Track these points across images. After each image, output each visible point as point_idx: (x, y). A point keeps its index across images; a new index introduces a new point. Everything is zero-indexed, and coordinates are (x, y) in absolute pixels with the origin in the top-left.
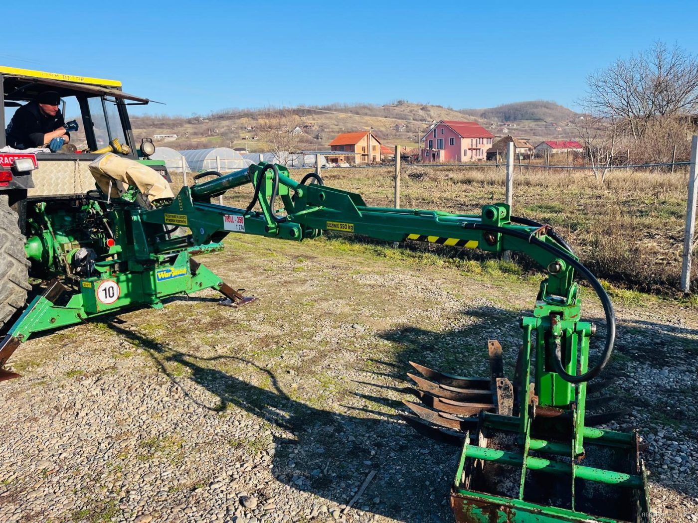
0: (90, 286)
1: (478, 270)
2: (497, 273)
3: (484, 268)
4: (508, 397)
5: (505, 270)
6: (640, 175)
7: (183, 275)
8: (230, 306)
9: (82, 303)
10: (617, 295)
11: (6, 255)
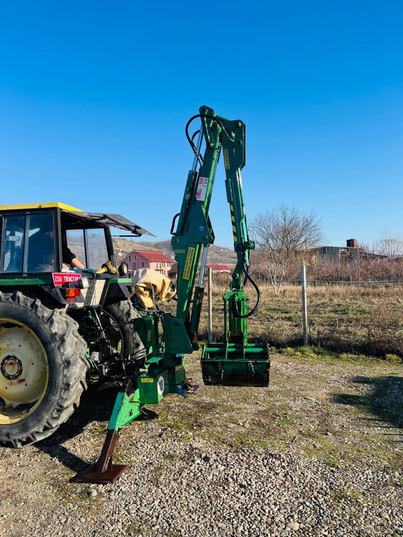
0: (153, 381)
2: (312, 355)
3: (303, 352)
5: (318, 353)
8: (189, 393)
9: (139, 397)
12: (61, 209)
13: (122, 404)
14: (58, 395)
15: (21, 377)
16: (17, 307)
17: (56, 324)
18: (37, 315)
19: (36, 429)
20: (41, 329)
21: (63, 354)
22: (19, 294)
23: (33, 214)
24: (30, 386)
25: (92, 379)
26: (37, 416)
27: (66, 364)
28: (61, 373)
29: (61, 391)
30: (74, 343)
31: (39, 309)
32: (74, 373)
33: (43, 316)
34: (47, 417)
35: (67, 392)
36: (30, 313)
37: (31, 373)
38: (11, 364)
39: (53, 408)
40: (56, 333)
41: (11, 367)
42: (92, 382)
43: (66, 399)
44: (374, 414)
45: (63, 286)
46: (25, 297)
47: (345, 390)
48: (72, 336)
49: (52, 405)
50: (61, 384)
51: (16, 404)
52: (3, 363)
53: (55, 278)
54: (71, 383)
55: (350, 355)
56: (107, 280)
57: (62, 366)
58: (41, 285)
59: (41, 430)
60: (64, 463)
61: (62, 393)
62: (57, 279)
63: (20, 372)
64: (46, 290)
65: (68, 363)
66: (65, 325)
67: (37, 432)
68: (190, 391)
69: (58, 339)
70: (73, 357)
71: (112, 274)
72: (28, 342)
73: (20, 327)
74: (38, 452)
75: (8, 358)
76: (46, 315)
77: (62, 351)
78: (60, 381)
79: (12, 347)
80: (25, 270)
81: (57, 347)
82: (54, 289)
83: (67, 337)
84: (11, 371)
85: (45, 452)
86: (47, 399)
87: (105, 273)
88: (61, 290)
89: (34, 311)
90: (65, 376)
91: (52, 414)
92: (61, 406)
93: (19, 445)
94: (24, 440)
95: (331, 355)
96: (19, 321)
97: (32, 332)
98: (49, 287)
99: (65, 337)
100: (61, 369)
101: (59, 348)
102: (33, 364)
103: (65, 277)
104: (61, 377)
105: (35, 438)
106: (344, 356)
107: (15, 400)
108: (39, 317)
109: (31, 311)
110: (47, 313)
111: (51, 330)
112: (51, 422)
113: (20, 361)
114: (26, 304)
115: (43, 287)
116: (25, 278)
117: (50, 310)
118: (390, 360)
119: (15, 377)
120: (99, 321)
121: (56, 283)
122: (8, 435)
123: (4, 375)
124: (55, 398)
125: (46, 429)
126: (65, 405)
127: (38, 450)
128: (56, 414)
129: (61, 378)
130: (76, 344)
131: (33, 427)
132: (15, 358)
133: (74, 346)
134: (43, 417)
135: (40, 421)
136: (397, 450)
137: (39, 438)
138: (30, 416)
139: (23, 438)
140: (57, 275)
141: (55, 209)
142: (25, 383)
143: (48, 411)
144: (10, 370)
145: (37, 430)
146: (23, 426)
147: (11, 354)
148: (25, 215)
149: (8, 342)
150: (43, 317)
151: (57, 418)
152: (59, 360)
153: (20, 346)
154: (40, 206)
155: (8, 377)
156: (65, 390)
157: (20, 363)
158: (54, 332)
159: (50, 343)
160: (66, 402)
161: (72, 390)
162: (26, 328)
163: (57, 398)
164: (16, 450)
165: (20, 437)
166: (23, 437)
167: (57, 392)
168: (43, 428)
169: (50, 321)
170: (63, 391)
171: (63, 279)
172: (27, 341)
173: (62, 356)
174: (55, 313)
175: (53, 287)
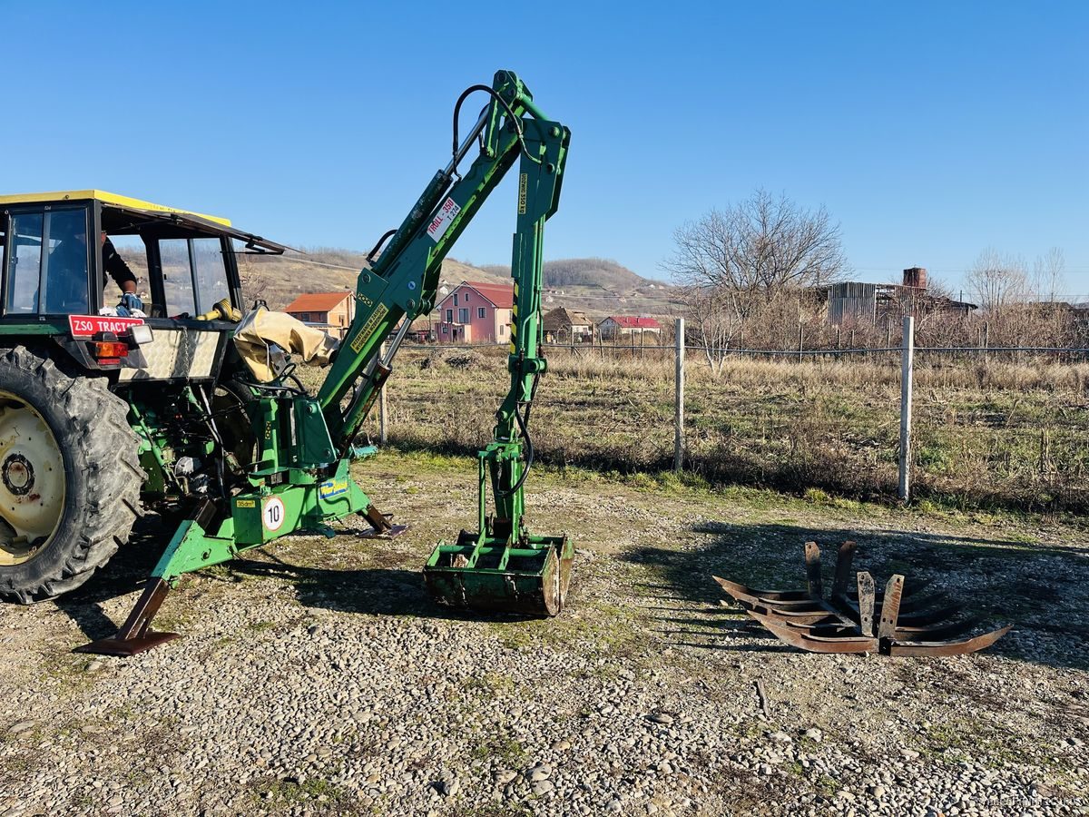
0: (253, 506)
1: (654, 484)
2: (680, 487)
3: (661, 482)
4: (869, 592)
5: (688, 484)
6: (764, 365)
7: (344, 490)
8: (380, 538)
9: (232, 531)
10: (840, 506)
11: (121, 465)
12: (103, 203)
13: (184, 538)
14: (81, 521)
15: (34, 491)
16: (15, 372)
17: (76, 403)
18: (45, 386)
19: (50, 575)
20: (50, 409)
21: (85, 454)
22: (21, 350)
23: (56, 210)
24: (47, 506)
25: (166, 500)
26: (51, 556)
27: (92, 470)
28: (84, 484)
29: (86, 515)
30: (111, 436)
31: (49, 376)
32: (108, 486)
33: (53, 388)
34: (65, 556)
35: (95, 516)
36: (33, 383)
37: (49, 485)
38: (18, 469)
39: (73, 542)
40: (74, 418)
41: (19, 474)
42: (166, 505)
43: (95, 529)
44: (666, 579)
45: (93, 338)
46: (30, 354)
47: (664, 542)
48: (108, 424)
49: (72, 537)
50: (84, 503)
51: (32, 537)
52: (5, 468)
53: (75, 325)
54: (100, 502)
55: (744, 489)
56: (223, 332)
57: (86, 473)
58: (53, 335)
59: (59, 577)
60: (83, 629)
61: (88, 518)
62: (80, 326)
63: (31, 482)
64: (60, 344)
65: (94, 469)
66: (95, 405)
67: (53, 580)
68: (382, 535)
69: (78, 428)
70: (104, 459)
71: (233, 322)
72: (44, 433)
73: (22, 406)
74: (55, 612)
75: (12, 458)
76: (60, 386)
77: (85, 447)
78: (83, 496)
79: (18, 441)
80: (43, 310)
81: (76, 440)
82: (72, 343)
83: (94, 425)
84: (19, 481)
85: (66, 612)
86: (65, 527)
87: (218, 319)
88: (88, 344)
89: (40, 379)
90: (91, 490)
91: (73, 552)
92: (87, 540)
93: (29, 600)
94: (35, 592)
95: (712, 487)
96: (17, 395)
97: (39, 415)
98: (65, 338)
99: (90, 426)
100: (84, 478)
101: (80, 443)
102: (50, 469)
103: (100, 323)
104: (84, 492)
105: (50, 590)
106: (733, 489)
107: (31, 529)
108: (48, 390)
109: (35, 378)
110: (62, 382)
111: (67, 413)
112: (72, 565)
113: (29, 463)
114: (29, 368)
115: (56, 339)
116: (42, 323)
117: (69, 379)
118: (809, 500)
119: (25, 491)
120: (207, 405)
121: (76, 332)
122: (10, 583)
123: (8, 487)
124: (77, 526)
125: (68, 576)
126: (92, 539)
127: (57, 608)
128: (80, 552)
129: (84, 494)
130: (114, 437)
131: (45, 571)
132: (22, 458)
133: (109, 441)
134: (59, 556)
135: (55, 562)
136: (646, 630)
137: (57, 591)
138: (40, 554)
139: (32, 588)
140: (80, 319)
141: (89, 202)
142: (40, 500)
143: (66, 546)
144: (18, 479)
145: (52, 577)
146: (32, 570)
147: (16, 452)
148: (43, 212)
149: (13, 433)
150: (54, 390)
151: (84, 559)
152: (80, 463)
153: (30, 439)
154: (66, 197)
155: (14, 491)
156: (93, 513)
157: (30, 468)
158: (72, 415)
159: (66, 435)
160: (96, 532)
161: (105, 514)
162: (29, 406)
163: (80, 526)
164: (22, 607)
165: (28, 587)
166: (33, 586)
167: (79, 515)
168: (61, 572)
169: (66, 397)
170: (89, 514)
171: (96, 326)
172: (41, 431)
173: (85, 455)
174: (76, 384)
175: (72, 339)
